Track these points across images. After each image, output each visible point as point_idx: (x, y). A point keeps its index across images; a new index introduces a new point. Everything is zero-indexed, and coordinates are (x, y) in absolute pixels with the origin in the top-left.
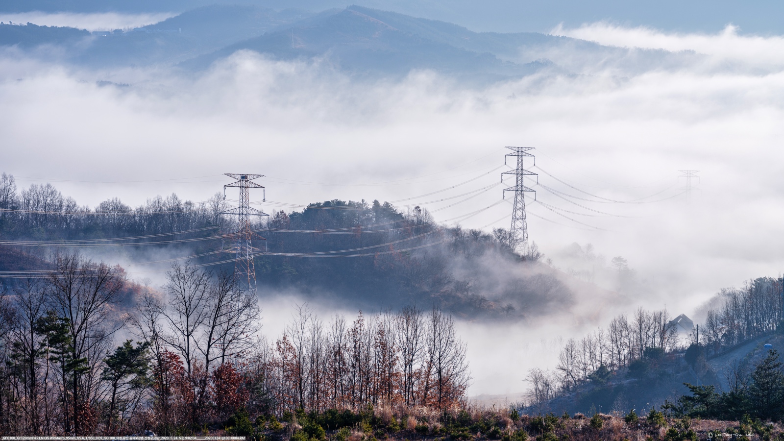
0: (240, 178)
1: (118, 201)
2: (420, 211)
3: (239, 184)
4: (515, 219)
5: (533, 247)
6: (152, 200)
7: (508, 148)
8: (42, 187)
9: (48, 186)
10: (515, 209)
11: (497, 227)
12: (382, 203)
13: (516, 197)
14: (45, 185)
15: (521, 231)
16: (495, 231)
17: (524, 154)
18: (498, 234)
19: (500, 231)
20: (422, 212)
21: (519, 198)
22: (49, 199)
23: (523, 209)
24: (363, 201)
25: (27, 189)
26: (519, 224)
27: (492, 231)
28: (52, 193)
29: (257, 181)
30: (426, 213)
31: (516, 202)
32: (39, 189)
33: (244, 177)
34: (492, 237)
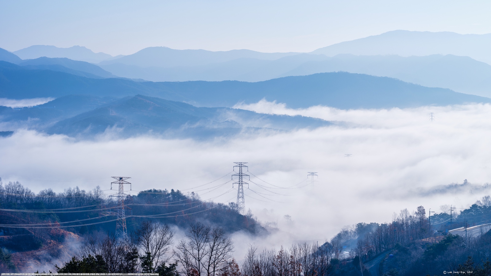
0: (119, 179)
1: (51, 190)
2: (194, 194)
3: (119, 182)
4: (238, 197)
5: (249, 211)
6: (67, 189)
7: (235, 163)
8: (14, 183)
9: (17, 183)
10: (239, 192)
11: (231, 202)
12: (175, 191)
13: (239, 187)
14: (16, 182)
15: (242, 203)
16: (229, 204)
17: (242, 166)
18: (231, 205)
19: (232, 203)
20: (195, 194)
21: (241, 187)
22: (18, 189)
23: (242, 193)
24: (166, 189)
25: (7, 183)
26: (241, 200)
27: (228, 203)
28: (19, 186)
29: (128, 180)
30: (197, 195)
31: (239, 189)
32: (13, 184)
33: (121, 179)
34: (228, 206)
